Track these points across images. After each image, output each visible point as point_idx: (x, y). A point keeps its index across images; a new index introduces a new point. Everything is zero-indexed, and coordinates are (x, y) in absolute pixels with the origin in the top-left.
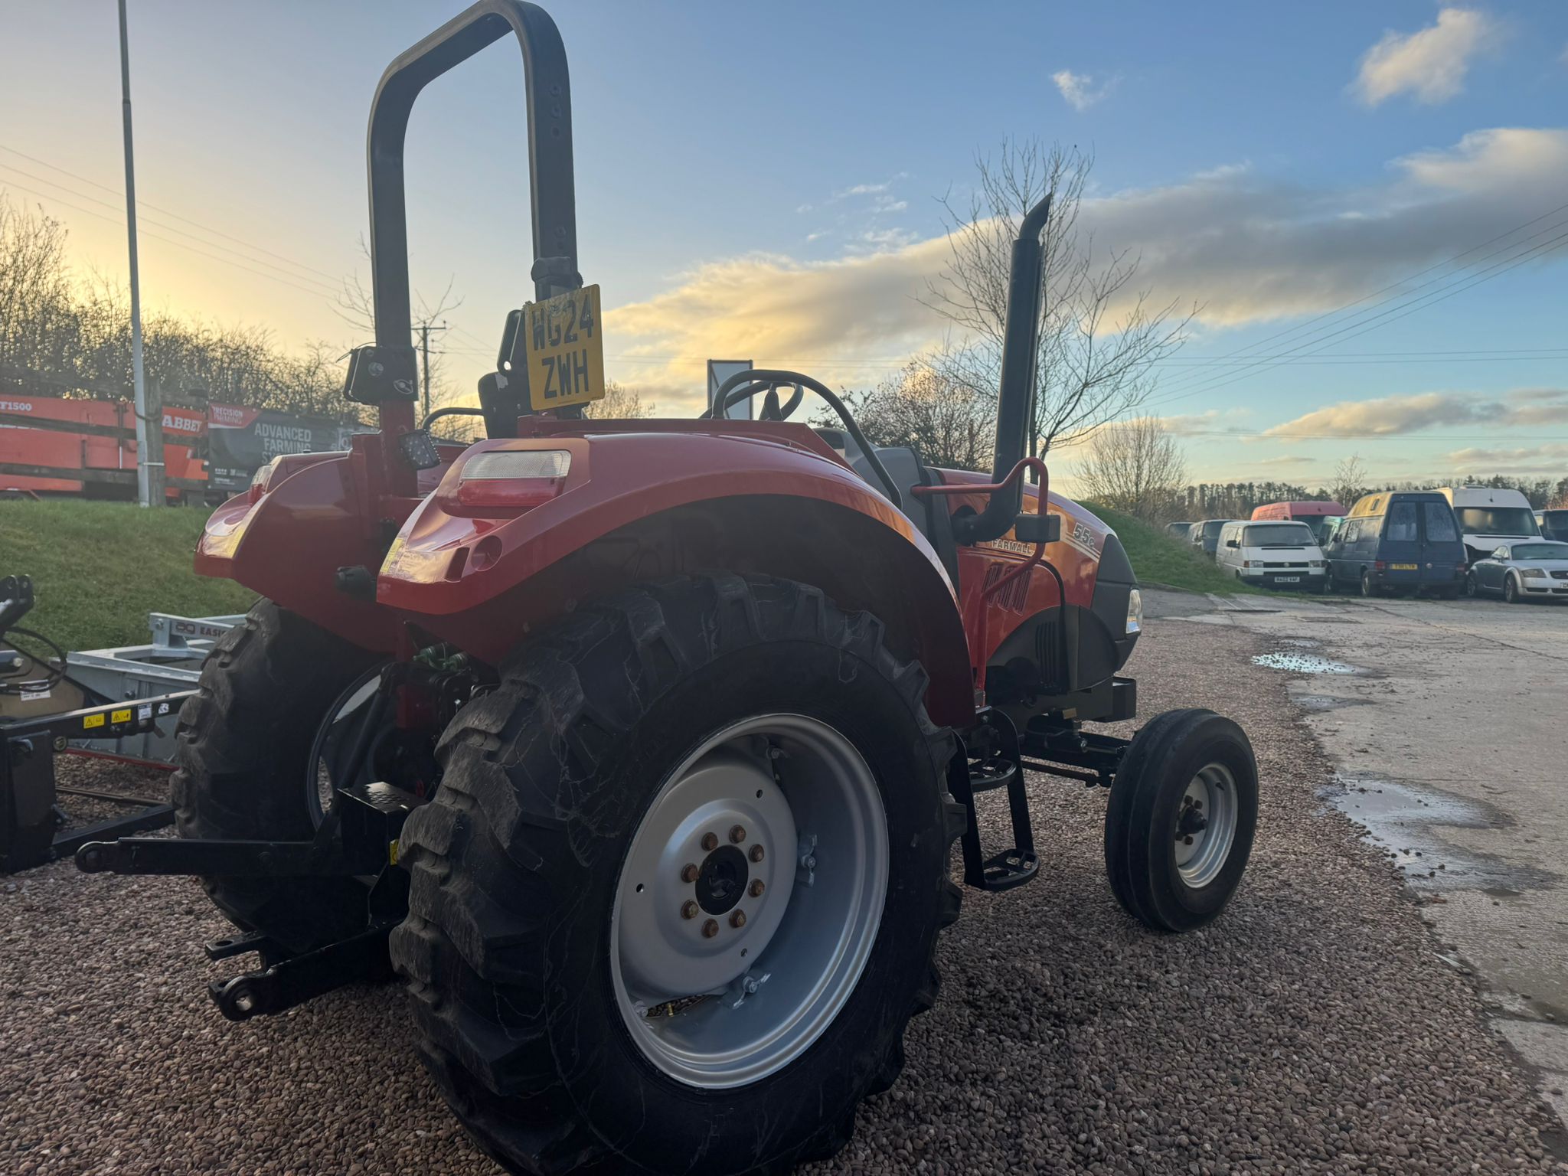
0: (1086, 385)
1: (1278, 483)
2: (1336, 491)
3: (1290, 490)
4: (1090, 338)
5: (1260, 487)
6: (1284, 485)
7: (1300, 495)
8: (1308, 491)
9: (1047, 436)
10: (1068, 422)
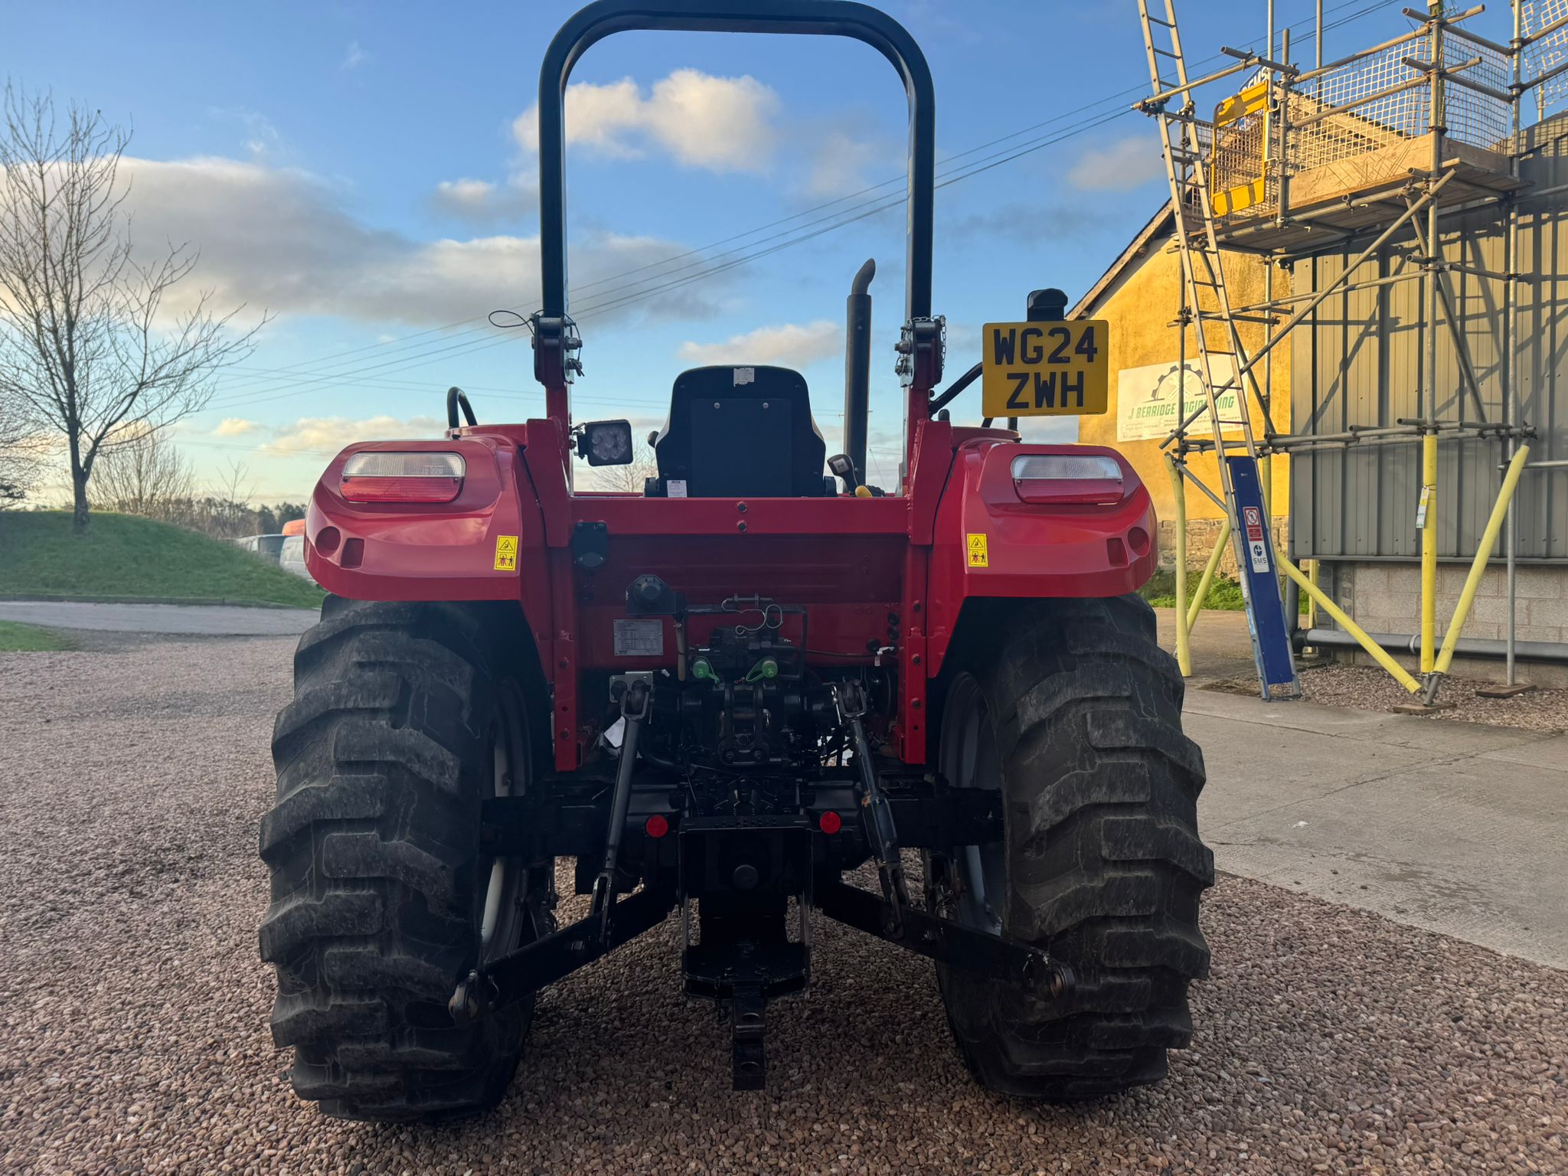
0: (142, 385)
1: (218, 499)
2: (278, 507)
3: (231, 505)
4: (145, 332)
5: (199, 502)
6: (225, 500)
7: (243, 511)
8: (249, 507)
9: (94, 438)
10: (120, 424)
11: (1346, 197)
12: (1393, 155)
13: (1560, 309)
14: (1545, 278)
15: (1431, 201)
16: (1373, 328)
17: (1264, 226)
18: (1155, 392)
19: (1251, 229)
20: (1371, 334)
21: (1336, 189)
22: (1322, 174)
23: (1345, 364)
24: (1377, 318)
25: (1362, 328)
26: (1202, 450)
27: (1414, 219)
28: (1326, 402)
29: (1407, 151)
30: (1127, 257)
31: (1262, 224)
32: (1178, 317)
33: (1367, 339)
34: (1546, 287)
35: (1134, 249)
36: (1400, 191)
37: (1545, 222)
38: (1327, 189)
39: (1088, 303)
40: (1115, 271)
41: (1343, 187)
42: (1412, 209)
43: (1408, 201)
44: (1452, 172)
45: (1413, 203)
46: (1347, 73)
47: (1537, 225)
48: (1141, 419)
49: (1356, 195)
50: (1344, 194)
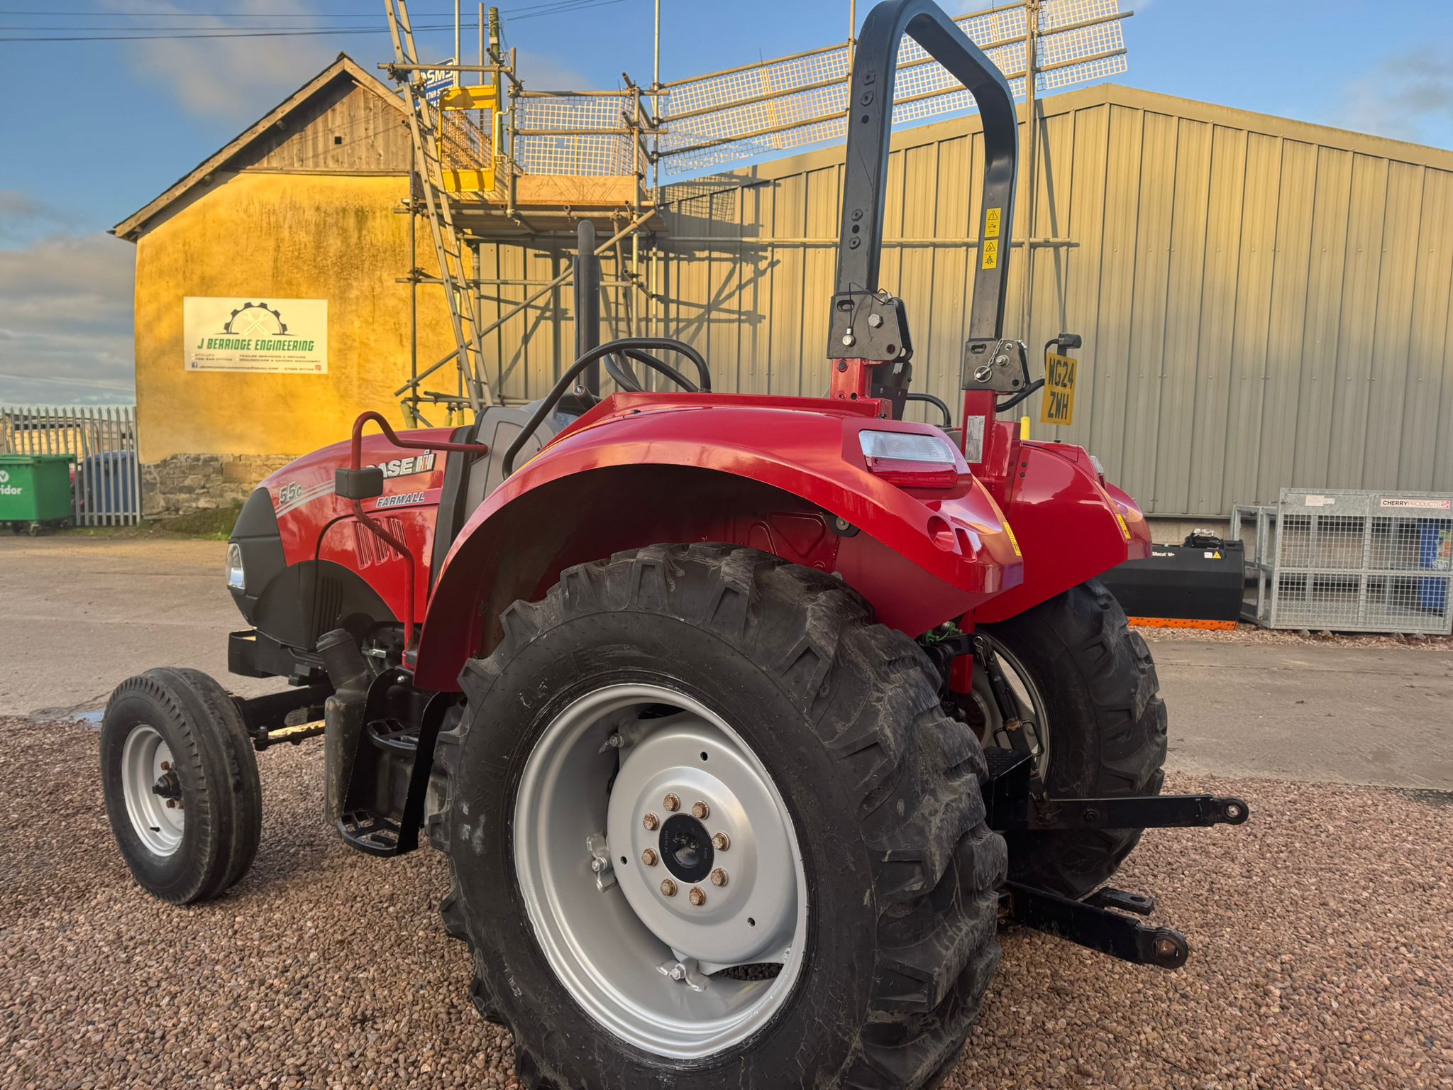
11: (567, 208)
12: (604, 184)
13: (681, 325)
14: (673, 301)
15: (635, 230)
16: (548, 314)
17: (494, 212)
18: (227, 326)
19: (481, 212)
20: (547, 318)
21: (558, 198)
22: (545, 182)
23: (526, 339)
24: (551, 307)
25: (539, 312)
26: (436, 401)
27: (618, 243)
28: (510, 369)
29: (615, 185)
30: (191, 182)
31: (491, 209)
32: (410, 276)
33: (543, 322)
34: (673, 307)
35: (199, 175)
36: (610, 214)
37: (672, 259)
38: (547, 195)
39: (143, 219)
40: (179, 192)
41: (563, 198)
42: (618, 236)
43: (616, 225)
44: (652, 212)
45: (621, 229)
46: (564, 105)
47: (667, 260)
48: (212, 351)
49: (574, 208)
50: (565, 204)
